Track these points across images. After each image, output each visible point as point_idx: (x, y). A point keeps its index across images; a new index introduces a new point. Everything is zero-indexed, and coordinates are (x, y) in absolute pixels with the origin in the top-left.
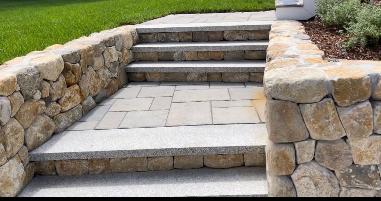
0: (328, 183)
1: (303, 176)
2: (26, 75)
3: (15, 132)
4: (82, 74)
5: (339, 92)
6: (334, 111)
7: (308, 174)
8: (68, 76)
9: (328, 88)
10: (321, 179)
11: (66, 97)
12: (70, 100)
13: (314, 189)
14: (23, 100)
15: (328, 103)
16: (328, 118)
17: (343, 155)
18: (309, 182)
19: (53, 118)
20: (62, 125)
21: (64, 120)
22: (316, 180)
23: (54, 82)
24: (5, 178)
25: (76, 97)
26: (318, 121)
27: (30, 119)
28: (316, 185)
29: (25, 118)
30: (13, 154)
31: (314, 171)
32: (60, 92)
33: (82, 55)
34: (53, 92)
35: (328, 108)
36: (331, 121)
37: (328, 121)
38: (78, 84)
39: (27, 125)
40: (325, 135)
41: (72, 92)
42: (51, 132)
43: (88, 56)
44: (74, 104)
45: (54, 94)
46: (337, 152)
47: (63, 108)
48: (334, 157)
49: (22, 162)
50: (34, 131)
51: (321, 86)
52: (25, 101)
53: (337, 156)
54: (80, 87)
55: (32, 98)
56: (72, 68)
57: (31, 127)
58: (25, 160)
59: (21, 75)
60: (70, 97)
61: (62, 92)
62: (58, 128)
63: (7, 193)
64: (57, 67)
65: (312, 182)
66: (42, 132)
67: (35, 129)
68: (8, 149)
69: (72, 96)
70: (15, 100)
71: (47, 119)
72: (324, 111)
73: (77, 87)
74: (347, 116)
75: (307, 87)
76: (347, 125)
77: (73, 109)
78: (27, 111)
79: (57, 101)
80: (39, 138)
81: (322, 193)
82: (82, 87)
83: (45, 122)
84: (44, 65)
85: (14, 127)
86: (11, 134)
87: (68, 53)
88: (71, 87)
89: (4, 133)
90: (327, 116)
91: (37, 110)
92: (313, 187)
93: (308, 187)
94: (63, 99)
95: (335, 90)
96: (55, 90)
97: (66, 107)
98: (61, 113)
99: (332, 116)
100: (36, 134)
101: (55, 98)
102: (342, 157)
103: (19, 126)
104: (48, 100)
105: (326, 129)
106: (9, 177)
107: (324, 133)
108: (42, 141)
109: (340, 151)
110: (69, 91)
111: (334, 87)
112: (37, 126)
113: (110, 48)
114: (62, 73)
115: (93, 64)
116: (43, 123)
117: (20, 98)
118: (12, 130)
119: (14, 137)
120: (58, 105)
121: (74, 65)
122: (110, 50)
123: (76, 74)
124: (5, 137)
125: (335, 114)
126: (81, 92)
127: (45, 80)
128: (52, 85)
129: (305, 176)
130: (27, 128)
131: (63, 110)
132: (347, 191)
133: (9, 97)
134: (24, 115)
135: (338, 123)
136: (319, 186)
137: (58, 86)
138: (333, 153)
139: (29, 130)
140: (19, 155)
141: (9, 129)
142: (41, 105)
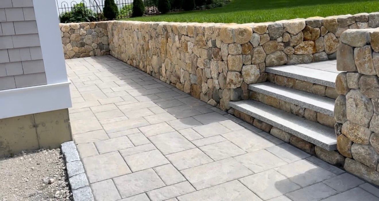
0: (363, 106)
1: (350, 97)
2: (273, 26)
3: (259, 53)
4: (320, 36)
5: (373, 41)
6: (369, 54)
7: (353, 97)
8: (305, 34)
9: (367, 37)
10: (360, 102)
11: (300, 46)
12: (303, 48)
13: (355, 108)
14: (269, 39)
15: (367, 48)
16: (365, 59)
17: (374, 88)
18: (352, 102)
19: (287, 55)
20: (292, 61)
21: (294, 59)
22: (357, 102)
23: (294, 35)
24: (247, 71)
25: (309, 48)
26: (359, 60)
27: (271, 50)
28: (357, 106)
29: (267, 48)
30: (255, 62)
31: (357, 95)
32: (296, 42)
33: (324, 23)
34: (291, 40)
35: (366, 52)
36: (366, 61)
37: (364, 60)
38: (314, 41)
39: (268, 52)
40: (362, 70)
41: (306, 44)
42: (282, 62)
43: (330, 25)
44: (306, 52)
45: (292, 42)
46: (370, 85)
47: (296, 52)
48: (367, 87)
49: (260, 69)
50: (271, 57)
51: (363, 36)
52: (270, 40)
53: (369, 87)
54: (315, 43)
55: (276, 40)
56: (311, 30)
57: (271, 54)
58: (262, 69)
59: (270, 26)
60: (304, 47)
61: (297, 42)
62: (289, 62)
63: (247, 79)
64: (298, 27)
65: (354, 103)
66: (276, 59)
67: (272, 56)
68: (253, 59)
69: (305, 47)
70: (263, 37)
71: (282, 54)
72: (364, 53)
73: (312, 42)
74: (376, 59)
75: (355, 36)
76: (376, 65)
77: (304, 55)
78: (269, 45)
79: (294, 47)
80: (273, 62)
81: (359, 112)
82: (317, 44)
83: (280, 55)
84: (288, 24)
85: (259, 50)
86: (256, 52)
87: (311, 20)
88: (306, 41)
89: (253, 51)
90: (364, 57)
91: (277, 46)
92: (354, 106)
93: (351, 105)
94: (297, 47)
95: (371, 39)
96: (293, 39)
97: (299, 52)
98: (294, 54)
99: (368, 58)
100: (272, 59)
101: (292, 45)
102: (372, 89)
103: (263, 50)
104: (287, 44)
105: (363, 66)
106: (249, 72)
107: (362, 69)
108: (275, 64)
109: (371, 84)
110: (304, 43)
111: (370, 37)
112: (274, 55)
113: (359, 23)
114: (302, 31)
115: (336, 32)
116: (278, 55)
117: (267, 37)
118: (257, 51)
119: (257, 55)
120: (293, 49)
121: (314, 29)
122: (358, 25)
123: (313, 34)
124: (253, 53)
125: (370, 56)
126: (315, 47)
127: (287, 32)
128: (292, 36)
129: (351, 98)
130: (268, 54)
131: (296, 53)
132: (375, 116)
133: (261, 35)
134: (267, 46)
135: (371, 63)
136: (359, 106)
137: (296, 38)
138: (367, 85)
139: (269, 55)
140: (259, 65)
141: (256, 50)
142: (280, 45)
